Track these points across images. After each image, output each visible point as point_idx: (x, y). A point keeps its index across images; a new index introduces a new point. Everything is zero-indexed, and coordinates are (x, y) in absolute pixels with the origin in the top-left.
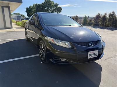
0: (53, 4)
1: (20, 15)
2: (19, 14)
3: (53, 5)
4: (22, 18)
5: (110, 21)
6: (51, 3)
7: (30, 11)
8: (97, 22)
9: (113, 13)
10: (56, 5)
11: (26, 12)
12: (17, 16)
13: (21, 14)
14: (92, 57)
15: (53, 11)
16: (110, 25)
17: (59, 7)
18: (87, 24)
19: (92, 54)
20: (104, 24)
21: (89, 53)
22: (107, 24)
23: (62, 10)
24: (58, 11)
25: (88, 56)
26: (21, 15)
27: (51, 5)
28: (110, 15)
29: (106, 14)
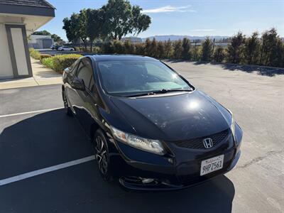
0: (130, 8)
1: (50, 37)
2: (48, 34)
3: (128, 13)
4: (55, 43)
5: (266, 52)
6: (125, 6)
7: (73, 28)
8: (234, 54)
9: (273, 31)
10: (137, 11)
11: (64, 28)
12: (43, 40)
13: (52, 34)
14: (210, 171)
15: (130, 26)
16: (265, 61)
17: (144, 16)
18: (212, 58)
19: (209, 166)
20: (251, 59)
21: (204, 164)
22: (259, 58)
23: (150, 22)
24: (142, 25)
25: (202, 170)
26: (53, 36)
27: (125, 11)
28: (265, 36)
29: (255, 34)
